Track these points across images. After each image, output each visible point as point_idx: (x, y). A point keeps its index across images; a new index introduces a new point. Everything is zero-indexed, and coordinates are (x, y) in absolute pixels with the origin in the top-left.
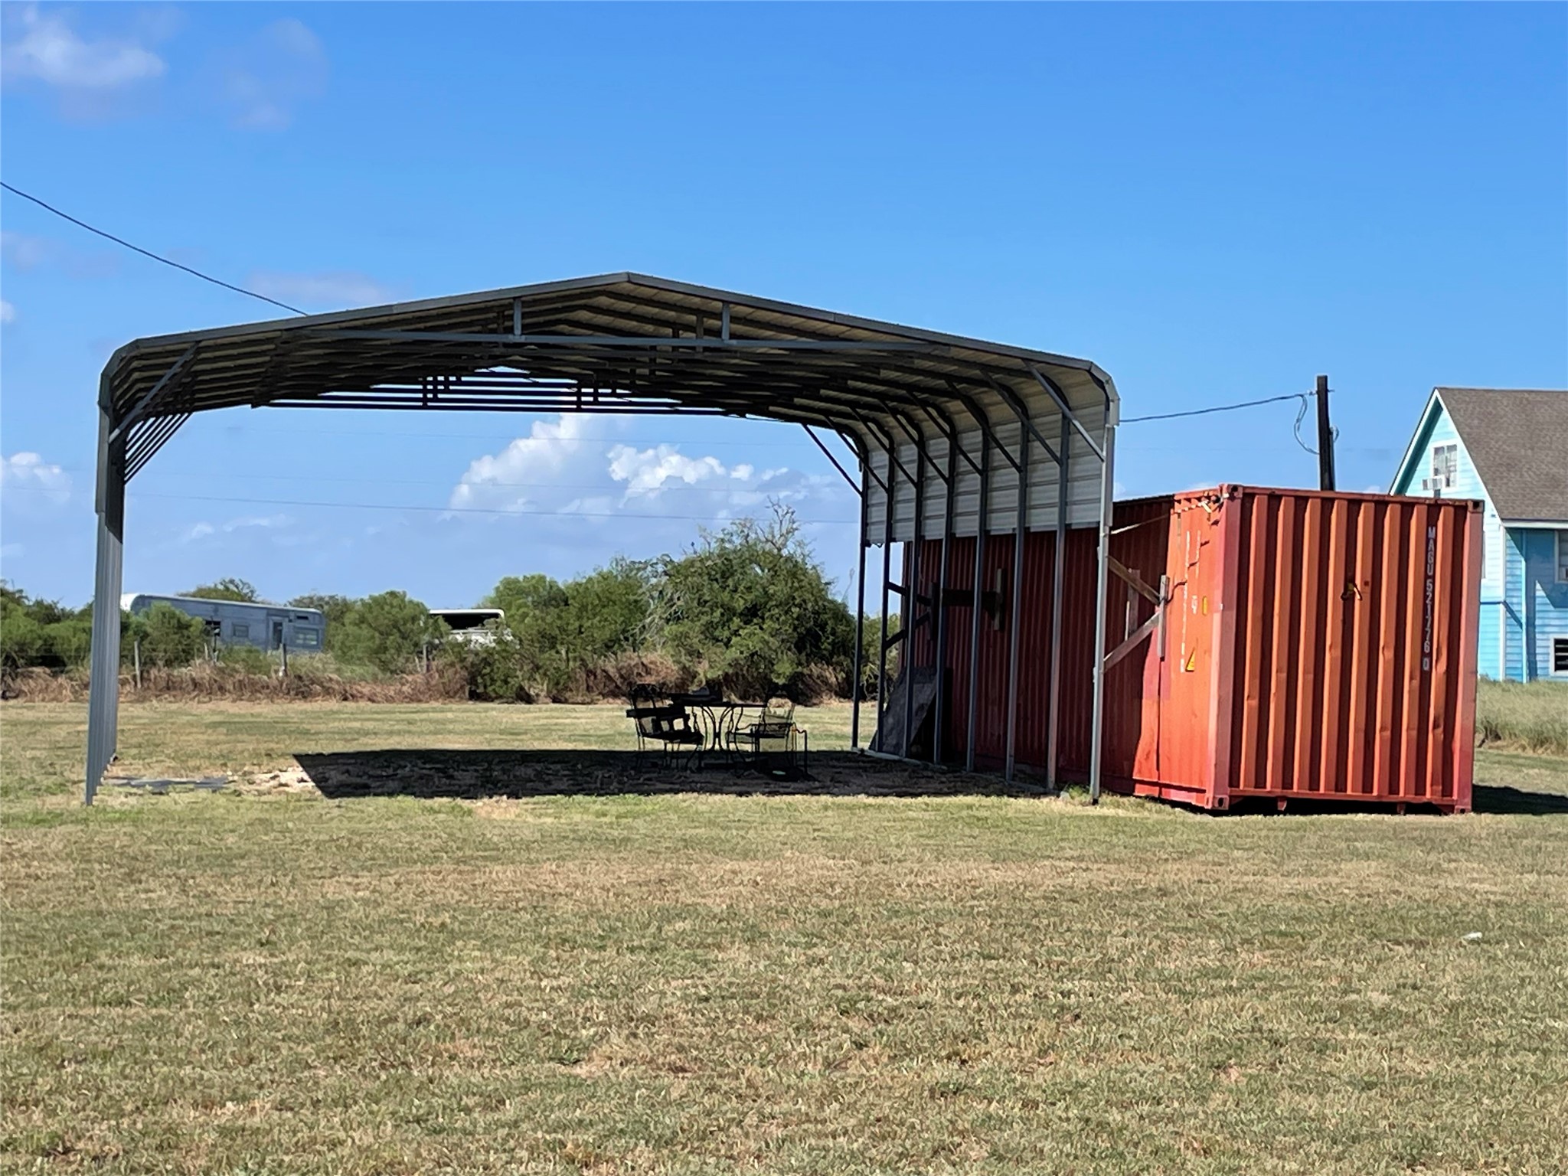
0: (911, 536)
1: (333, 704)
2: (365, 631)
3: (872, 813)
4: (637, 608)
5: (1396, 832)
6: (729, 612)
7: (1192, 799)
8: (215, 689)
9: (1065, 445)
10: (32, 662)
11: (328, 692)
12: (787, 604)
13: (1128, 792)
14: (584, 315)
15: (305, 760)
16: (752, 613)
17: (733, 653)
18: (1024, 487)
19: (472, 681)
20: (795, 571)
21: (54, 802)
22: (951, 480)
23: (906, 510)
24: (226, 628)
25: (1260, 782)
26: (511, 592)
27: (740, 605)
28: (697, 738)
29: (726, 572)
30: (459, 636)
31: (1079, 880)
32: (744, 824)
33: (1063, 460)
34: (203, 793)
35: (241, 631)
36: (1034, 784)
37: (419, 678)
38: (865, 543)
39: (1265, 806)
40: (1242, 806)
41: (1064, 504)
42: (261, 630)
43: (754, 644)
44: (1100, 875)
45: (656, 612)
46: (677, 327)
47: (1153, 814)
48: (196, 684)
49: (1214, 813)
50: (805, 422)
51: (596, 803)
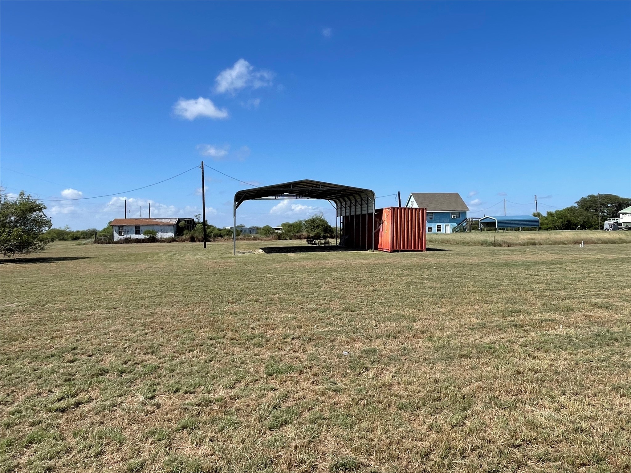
0: (344, 215)
1: (260, 241)
2: (264, 231)
3: (343, 254)
4: (301, 227)
5: (417, 254)
6: (314, 227)
7: (387, 251)
8: (243, 239)
9: (367, 202)
10: (218, 236)
11: (259, 239)
12: (322, 225)
13: (378, 250)
14: (299, 185)
15: (261, 249)
16: (318, 227)
17: (315, 232)
18: (361, 208)
19: (279, 237)
20: (323, 221)
21: (230, 255)
22: (350, 207)
23: (343, 212)
24: (243, 231)
25: (397, 248)
26: (283, 225)
27: (316, 226)
28: (316, 244)
29: (314, 221)
30: (276, 231)
31: (377, 262)
32: (326, 256)
33: (367, 204)
34: (250, 253)
35: (245, 231)
36: (364, 249)
37: (271, 237)
38: (337, 216)
39: (398, 251)
40: (394, 251)
41: (368, 210)
42: (248, 231)
43: (318, 231)
44: (379, 261)
45: (304, 228)
46: (312, 187)
47: (382, 253)
48: (241, 239)
49: (390, 252)
50: (328, 200)
51: (305, 253)
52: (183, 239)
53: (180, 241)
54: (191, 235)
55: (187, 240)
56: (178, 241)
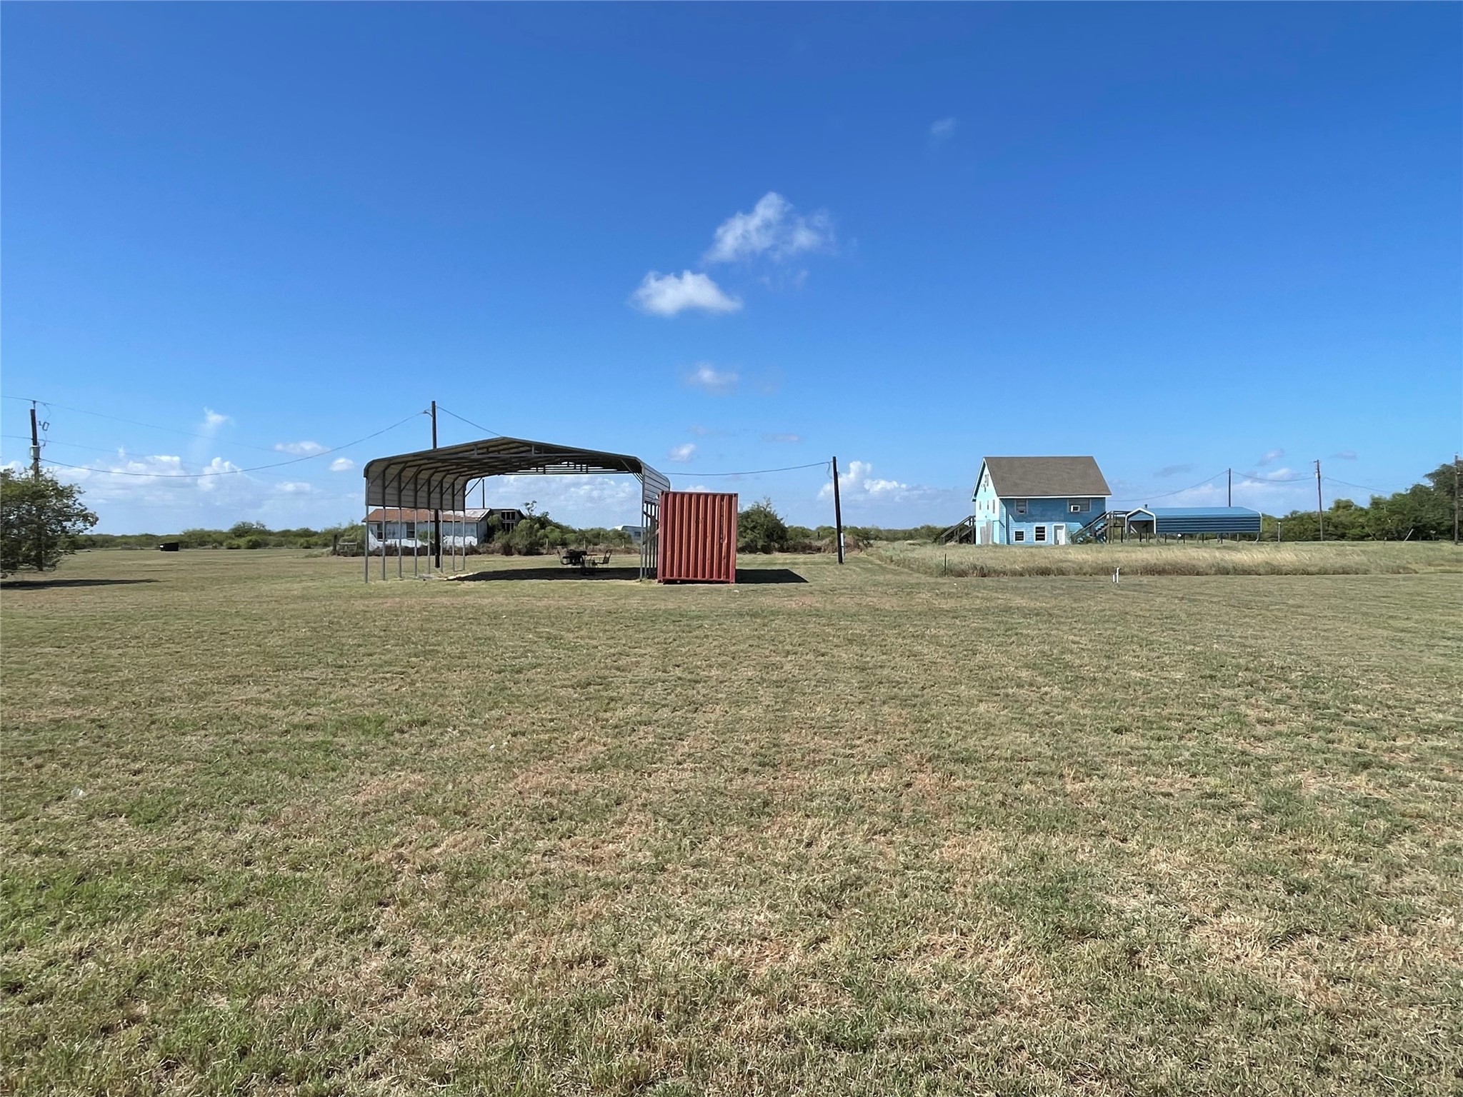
20: (767, 515)
25: (672, 575)
40: (666, 582)
52: (490, 549)
53: (484, 553)
54: (504, 541)
55: (498, 552)
56: (480, 554)
